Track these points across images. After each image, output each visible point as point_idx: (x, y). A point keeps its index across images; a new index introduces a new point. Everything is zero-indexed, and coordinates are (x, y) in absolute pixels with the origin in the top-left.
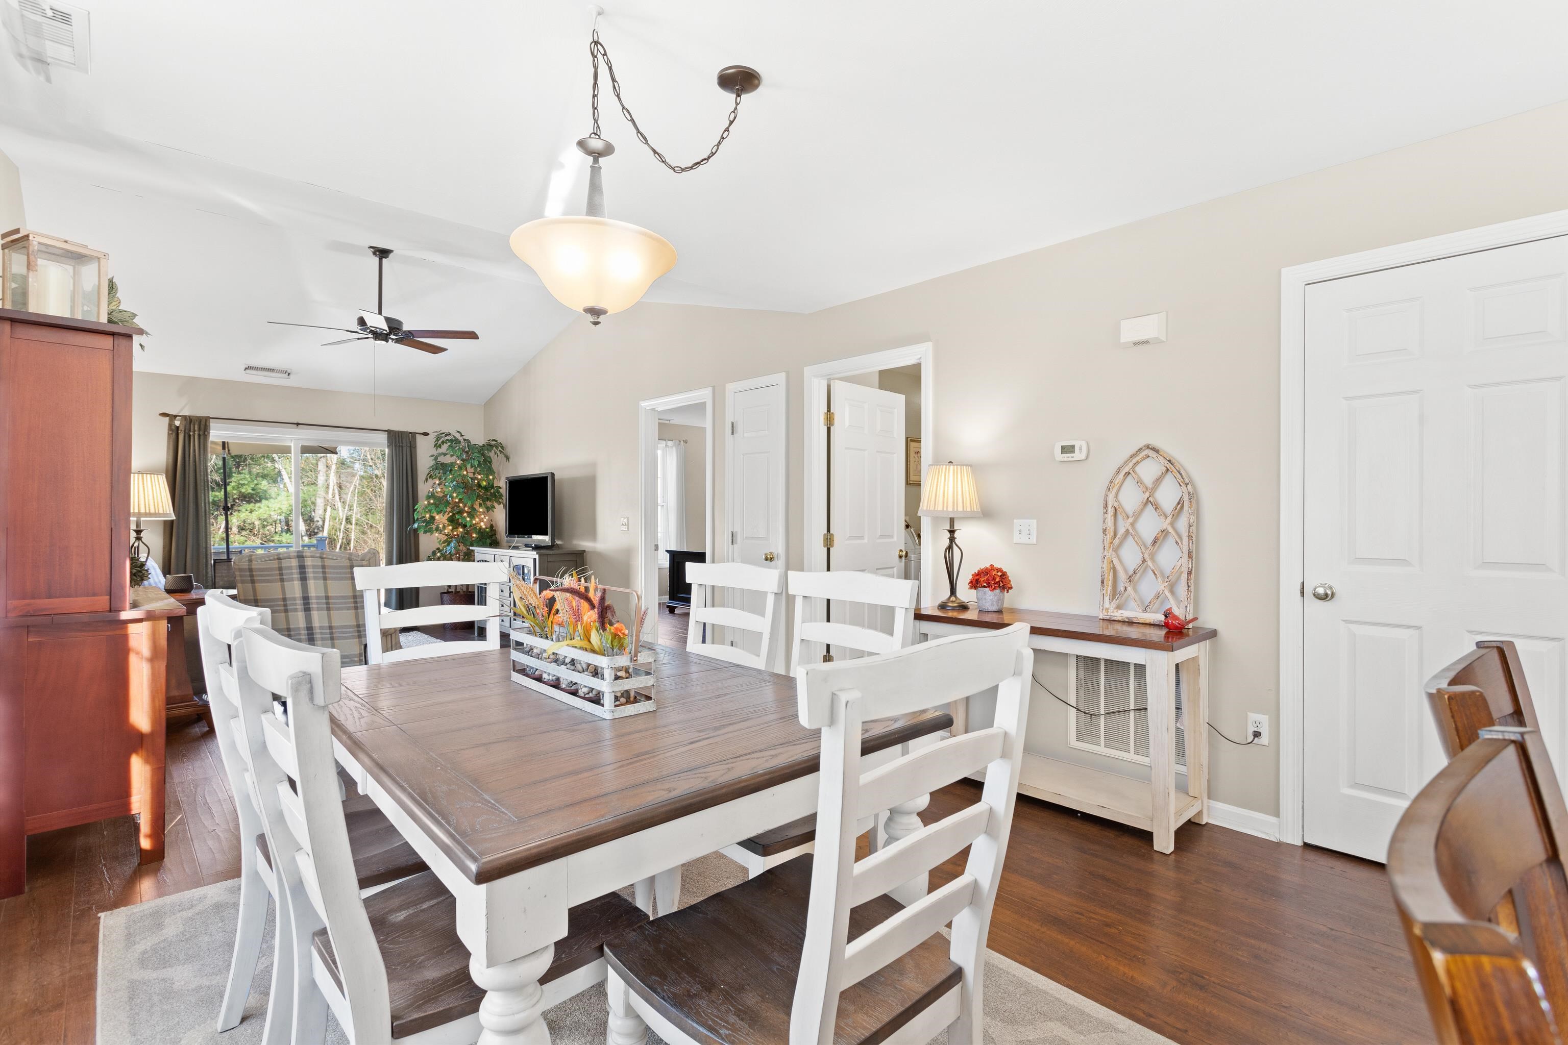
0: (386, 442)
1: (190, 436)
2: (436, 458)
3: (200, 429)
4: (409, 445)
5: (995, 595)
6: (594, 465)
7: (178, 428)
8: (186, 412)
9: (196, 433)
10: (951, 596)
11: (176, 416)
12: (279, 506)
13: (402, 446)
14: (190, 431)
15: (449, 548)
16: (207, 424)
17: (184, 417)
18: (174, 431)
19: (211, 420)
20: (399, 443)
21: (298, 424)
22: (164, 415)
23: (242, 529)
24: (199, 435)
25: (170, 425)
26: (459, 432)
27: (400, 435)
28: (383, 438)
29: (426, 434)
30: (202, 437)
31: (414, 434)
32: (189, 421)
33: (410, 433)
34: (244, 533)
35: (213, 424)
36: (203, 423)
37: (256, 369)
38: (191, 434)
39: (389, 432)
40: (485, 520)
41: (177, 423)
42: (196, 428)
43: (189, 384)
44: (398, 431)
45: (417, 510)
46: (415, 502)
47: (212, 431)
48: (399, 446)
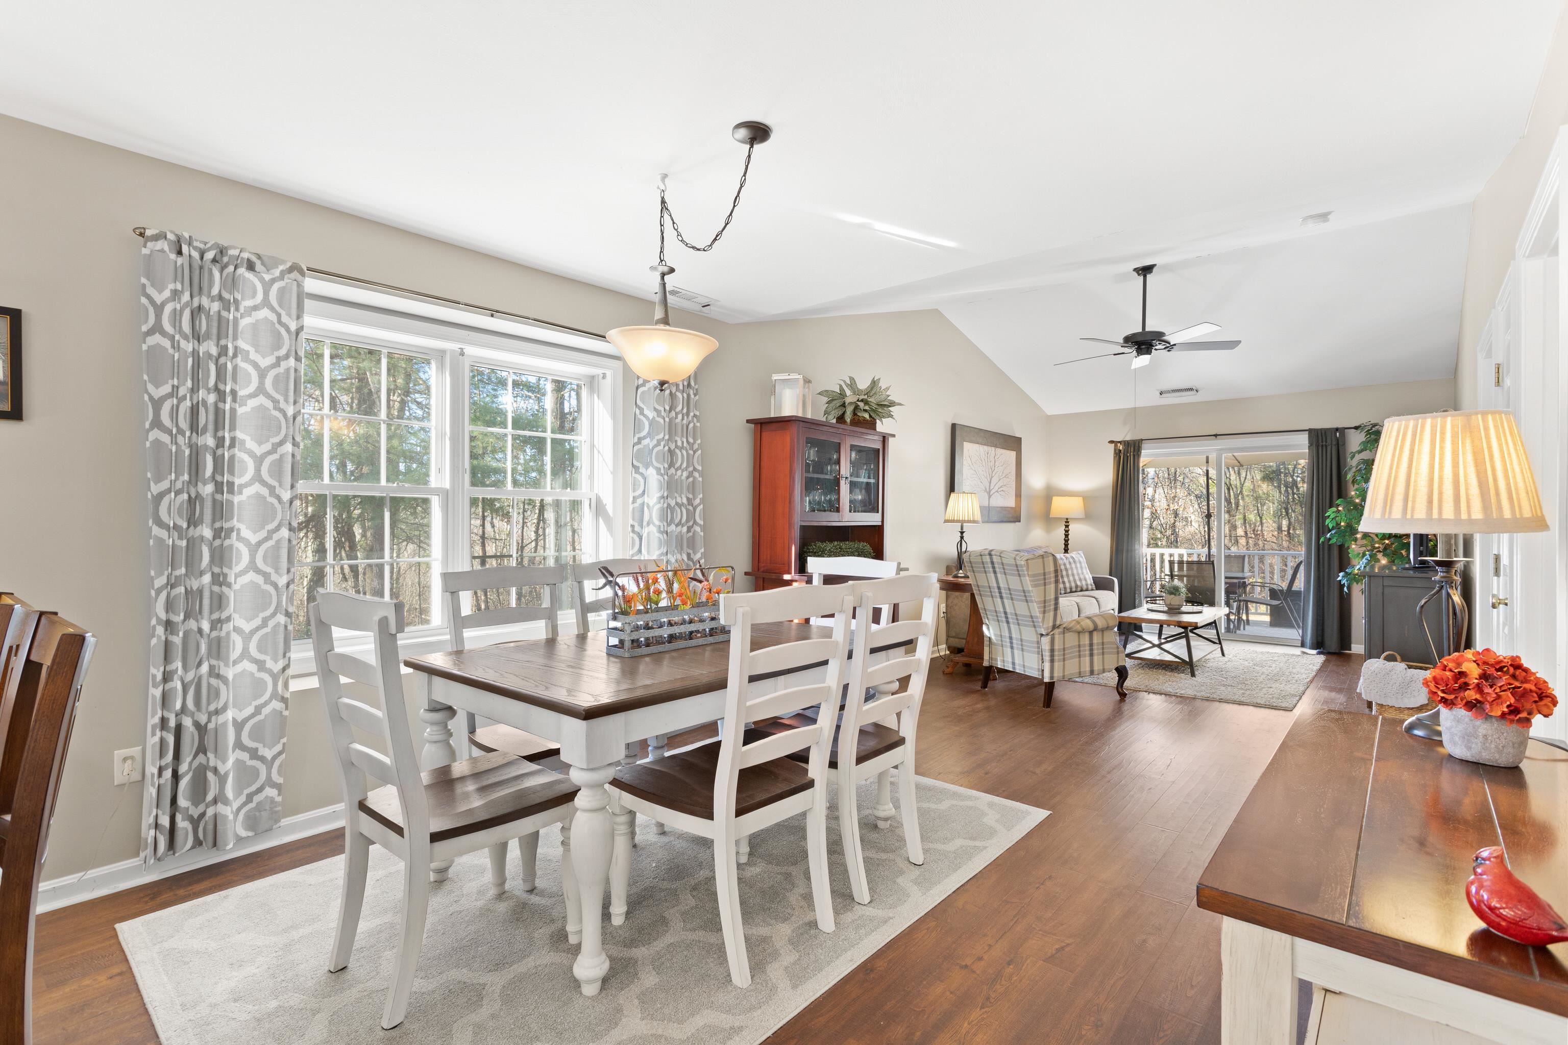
0: (1307, 442)
1: (1128, 456)
3: (1134, 451)
4: (1334, 443)
7: (1120, 451)
8: (1128, 438)
9: (1132, 454)
11: (1120, 442)
13: (1326, 445)
14: (1128, 453)
16: (1140, 446)
17: (1125, 442)
18: (1117, 453)
19: (1144, 441)
20: (1323, 441)
21: (1216, 435)
22: (1111, 442)
24: (1134, 456)
25: (1115, 450)
27: (1323, 432)
28: (1303, 439)
29: (1359, 427)
30: (1136, 457)
31: (1342, 430)
32: (1127, 444)
33: (1337, 429)
35: (1145, 445)
36: (1137, 445)
37: (1169, 392)
39: (1310, 431)
41: (1121, 447)
42: (1132, 450)
43: (1132, 414)
44: (1321, 429)
45: (1332, 516)
46: (1331, 507)
47: (1144, 452)
48: (1322, 446)
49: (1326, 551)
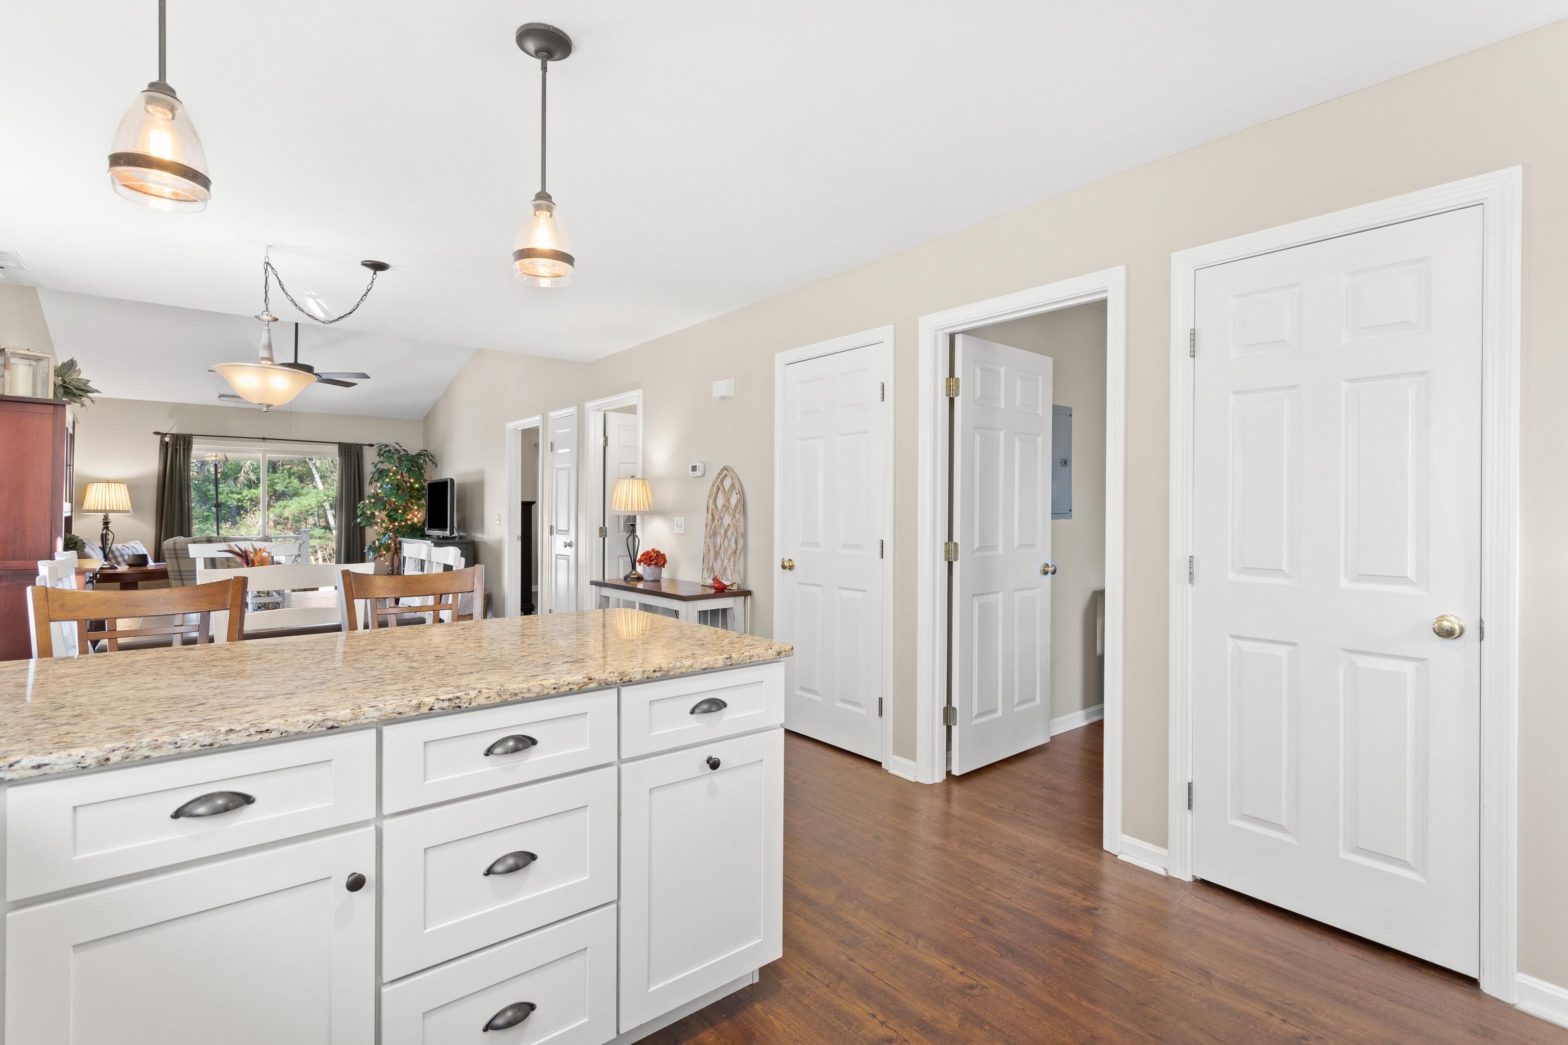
0: (338, 452)
1: (177, 449)
2: (376, 466)
3: (184, 445)
4: (356, 454)
5: (651, 569)
6: (482, 472)
7: (167, 443)
8: (174, 431)
9: (182, 447)
10: (632, 571)
11: (166, 434)
12: (308, 502)
13: (351, 456)
14: (177, 445)
15: (384, 539)
16: (191, 439)
17: (173, 435)
18: (164, 446)
19: (194, 436)
20: (348, 453)
21: (264, 439)
22: (157, 433)
23: (278, 524)
24: (184, 449)
25: (161, 441)
26: (396, 443)
27: (349, 446)
28: (335, 449)
29: (371, 445)
30: (186, 450)
31: (361, 446)
32: (176, 437)
33: (358, 444)
34: (279, 527)
35: (194, 440)
36: (186, 439)
37: (228, 396)
38: (178, 447)
39: (340, 444)
40: (419, 516)
41: (167, 439)
42: (182, 444)
43: (177, 409)
44: (347, 443)
45: (361, 507)
46: (360, 501)
47: (194, 446)
48: (348, 455)
49: (358, 532)
